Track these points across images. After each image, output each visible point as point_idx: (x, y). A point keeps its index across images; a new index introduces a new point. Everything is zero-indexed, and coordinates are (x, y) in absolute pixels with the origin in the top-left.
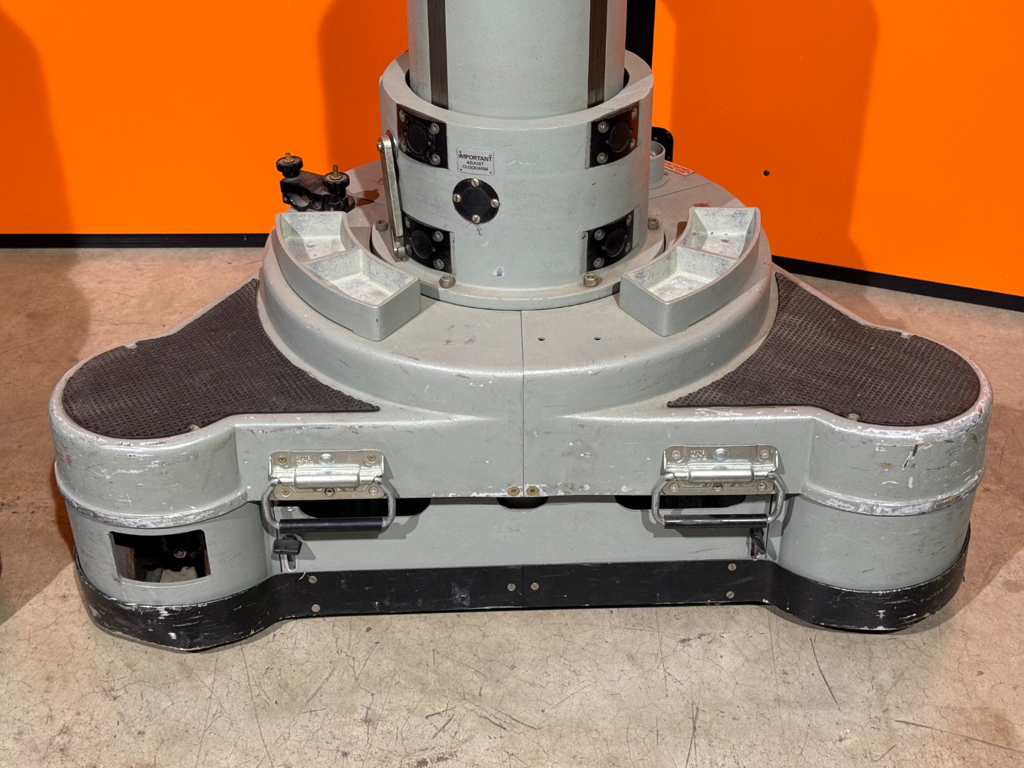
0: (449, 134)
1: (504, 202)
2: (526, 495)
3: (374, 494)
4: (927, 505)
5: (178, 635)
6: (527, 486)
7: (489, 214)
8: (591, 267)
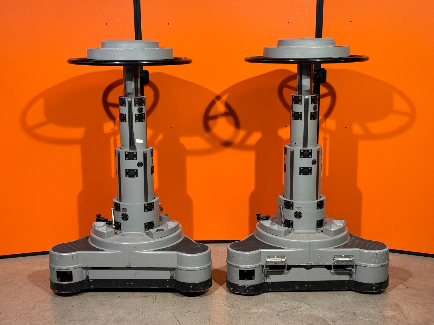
0: (294, 204)
1: (303, 215)
2: (310, 265)
3: (283, 264)
4: (380, 265)
5: (248, 291)
6: (310, 263)
7: (300, 217)
8: (317, 228)
